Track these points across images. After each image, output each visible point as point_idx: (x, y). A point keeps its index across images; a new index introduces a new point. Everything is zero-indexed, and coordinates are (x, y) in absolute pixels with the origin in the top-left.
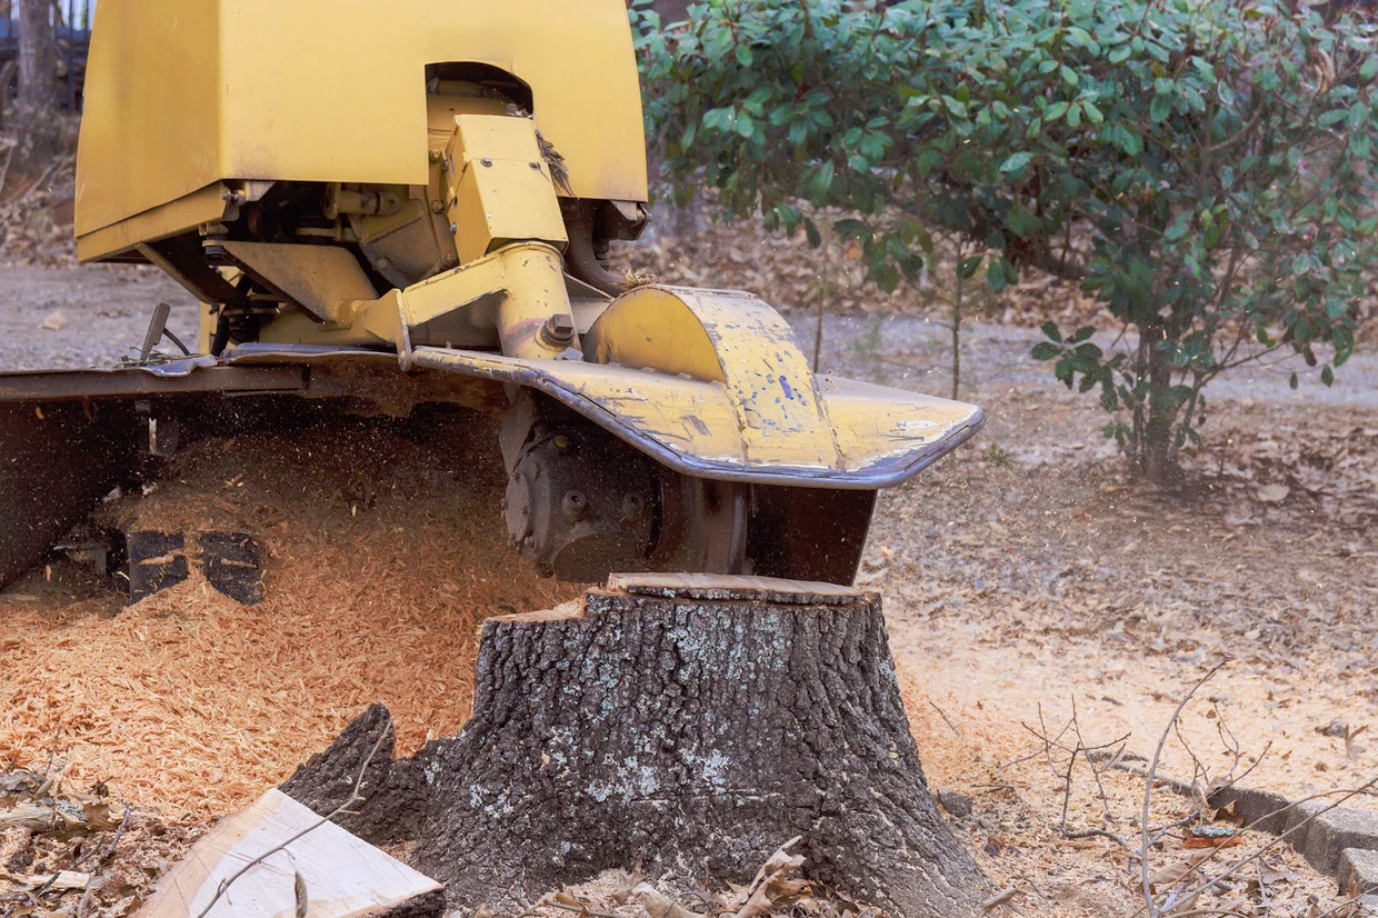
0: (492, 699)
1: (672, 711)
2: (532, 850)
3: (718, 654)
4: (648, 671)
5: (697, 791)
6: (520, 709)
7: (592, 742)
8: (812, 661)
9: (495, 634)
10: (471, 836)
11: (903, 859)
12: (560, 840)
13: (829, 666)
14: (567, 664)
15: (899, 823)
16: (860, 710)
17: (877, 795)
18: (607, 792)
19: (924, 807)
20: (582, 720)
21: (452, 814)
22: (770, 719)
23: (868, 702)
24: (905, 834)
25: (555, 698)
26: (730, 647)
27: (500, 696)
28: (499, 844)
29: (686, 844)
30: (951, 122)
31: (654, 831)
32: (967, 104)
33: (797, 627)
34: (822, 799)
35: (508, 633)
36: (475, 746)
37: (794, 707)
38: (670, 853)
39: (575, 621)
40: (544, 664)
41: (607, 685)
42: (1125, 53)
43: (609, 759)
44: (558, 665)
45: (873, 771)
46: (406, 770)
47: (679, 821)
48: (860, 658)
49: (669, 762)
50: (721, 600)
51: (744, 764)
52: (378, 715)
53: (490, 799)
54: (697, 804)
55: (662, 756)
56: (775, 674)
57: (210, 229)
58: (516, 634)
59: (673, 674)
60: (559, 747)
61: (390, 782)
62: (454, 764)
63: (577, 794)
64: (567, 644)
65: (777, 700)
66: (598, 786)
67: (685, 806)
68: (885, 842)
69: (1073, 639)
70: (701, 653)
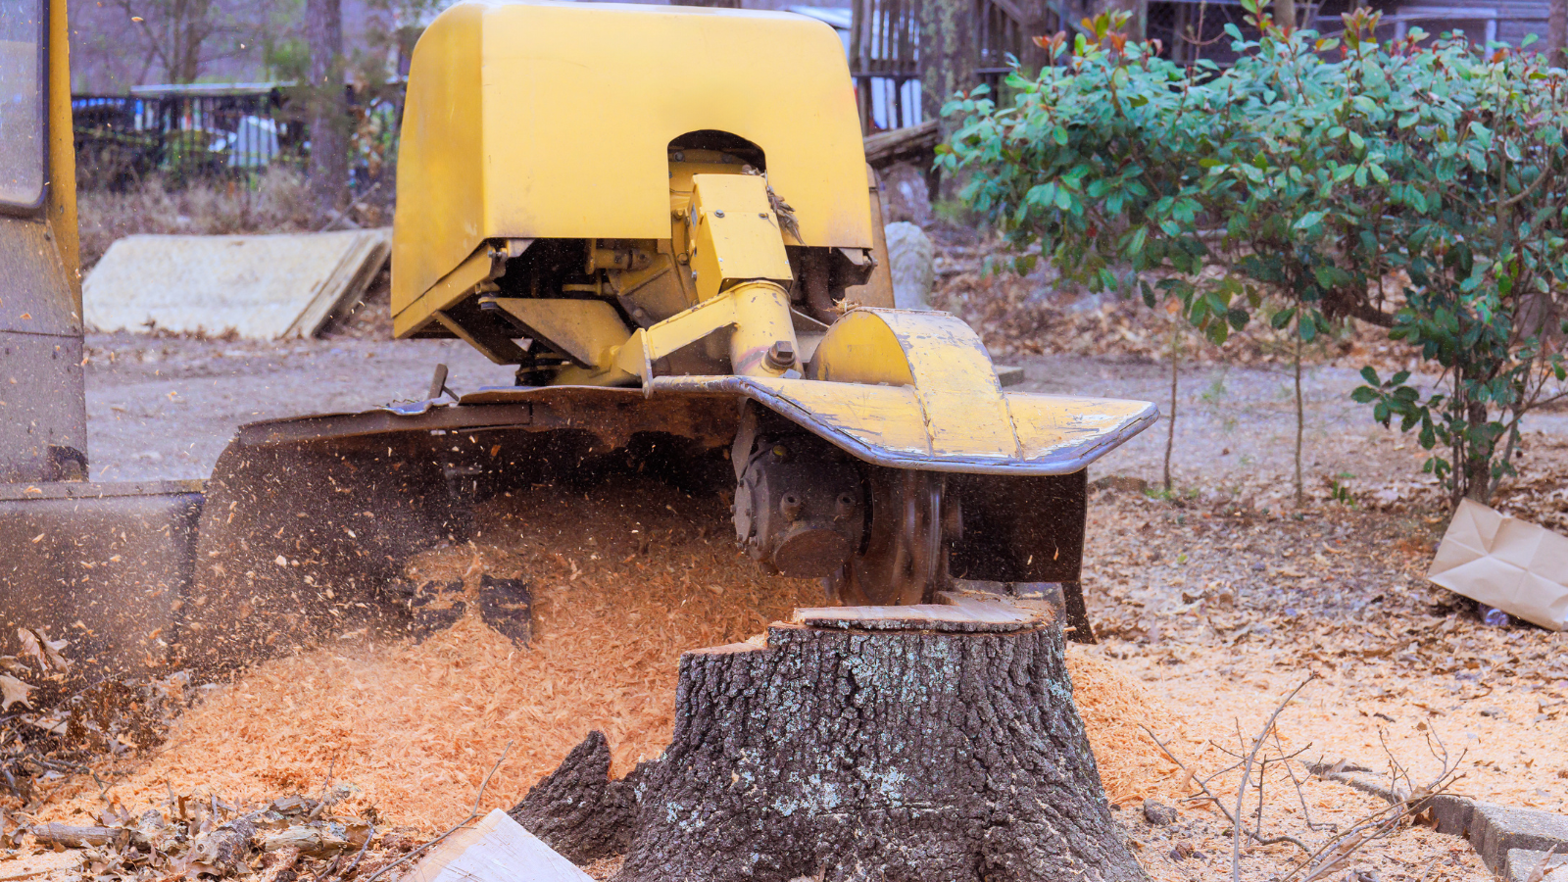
0: (689, 724)
1: (850, 732)
2: (723, 862)
3: (892, 679)
4: (827, 696)
5: (874, 805)
6: (713, 732)
7: (778, 762)
8: (979, 683)
9: (690, 666)
10: (667, 848)
11: (1067, 864)
12: (749, 851)
13: (997, 688)
14: (753, 691)
15: (1065, 832)
16: (1028, 727)
17: (1044, 806)
18: (793, 807)
19: (1089, 816)
20: (769, 743)
21: (652, 831)
22: (943, 738)
23: (1037, 720)
24: (1069, 841)
25: (744, 723)
26: (903, 673)
27: (695, 721)
28: (691, 855)
29: (866, 853)
30: (1249, 188)
31: (836, 842)
32: (1264, 170)
33: (964, 653)
34: (992, 811)
35: (701, 664)
36: (674, 766)
37: (964, 727)
38: (849, 861)
39: (759, 652)
40: (733, 692)
41: (790, 710)
42: (1414, 119)
43: (793, 777)
44: (745, 692)
45: (1041, 784)
46: (619, 790)
47: (858, 832)
48: (1028, 680)
49: (849, 779)
50: (892, 631)
51: (920, 779)
52: (597, 741)
53: (684, 815)
54: (874, 817)
55: (842, 773)
56: (946, 696)
57: (484, 287)
58: (708, 665)
59: (849, 699)
60: (747, 767)
61: (606, 801)
62: (656, 784)
63: (764, 809)
64: (753, 673)
65: (949, 720)
66: (784, 802)
67: (864, 818)
68: (1049, 849)
69: (1367, 661)
70: (875, 678)
